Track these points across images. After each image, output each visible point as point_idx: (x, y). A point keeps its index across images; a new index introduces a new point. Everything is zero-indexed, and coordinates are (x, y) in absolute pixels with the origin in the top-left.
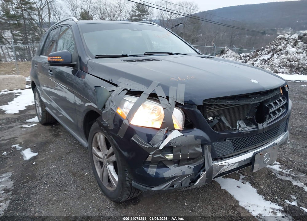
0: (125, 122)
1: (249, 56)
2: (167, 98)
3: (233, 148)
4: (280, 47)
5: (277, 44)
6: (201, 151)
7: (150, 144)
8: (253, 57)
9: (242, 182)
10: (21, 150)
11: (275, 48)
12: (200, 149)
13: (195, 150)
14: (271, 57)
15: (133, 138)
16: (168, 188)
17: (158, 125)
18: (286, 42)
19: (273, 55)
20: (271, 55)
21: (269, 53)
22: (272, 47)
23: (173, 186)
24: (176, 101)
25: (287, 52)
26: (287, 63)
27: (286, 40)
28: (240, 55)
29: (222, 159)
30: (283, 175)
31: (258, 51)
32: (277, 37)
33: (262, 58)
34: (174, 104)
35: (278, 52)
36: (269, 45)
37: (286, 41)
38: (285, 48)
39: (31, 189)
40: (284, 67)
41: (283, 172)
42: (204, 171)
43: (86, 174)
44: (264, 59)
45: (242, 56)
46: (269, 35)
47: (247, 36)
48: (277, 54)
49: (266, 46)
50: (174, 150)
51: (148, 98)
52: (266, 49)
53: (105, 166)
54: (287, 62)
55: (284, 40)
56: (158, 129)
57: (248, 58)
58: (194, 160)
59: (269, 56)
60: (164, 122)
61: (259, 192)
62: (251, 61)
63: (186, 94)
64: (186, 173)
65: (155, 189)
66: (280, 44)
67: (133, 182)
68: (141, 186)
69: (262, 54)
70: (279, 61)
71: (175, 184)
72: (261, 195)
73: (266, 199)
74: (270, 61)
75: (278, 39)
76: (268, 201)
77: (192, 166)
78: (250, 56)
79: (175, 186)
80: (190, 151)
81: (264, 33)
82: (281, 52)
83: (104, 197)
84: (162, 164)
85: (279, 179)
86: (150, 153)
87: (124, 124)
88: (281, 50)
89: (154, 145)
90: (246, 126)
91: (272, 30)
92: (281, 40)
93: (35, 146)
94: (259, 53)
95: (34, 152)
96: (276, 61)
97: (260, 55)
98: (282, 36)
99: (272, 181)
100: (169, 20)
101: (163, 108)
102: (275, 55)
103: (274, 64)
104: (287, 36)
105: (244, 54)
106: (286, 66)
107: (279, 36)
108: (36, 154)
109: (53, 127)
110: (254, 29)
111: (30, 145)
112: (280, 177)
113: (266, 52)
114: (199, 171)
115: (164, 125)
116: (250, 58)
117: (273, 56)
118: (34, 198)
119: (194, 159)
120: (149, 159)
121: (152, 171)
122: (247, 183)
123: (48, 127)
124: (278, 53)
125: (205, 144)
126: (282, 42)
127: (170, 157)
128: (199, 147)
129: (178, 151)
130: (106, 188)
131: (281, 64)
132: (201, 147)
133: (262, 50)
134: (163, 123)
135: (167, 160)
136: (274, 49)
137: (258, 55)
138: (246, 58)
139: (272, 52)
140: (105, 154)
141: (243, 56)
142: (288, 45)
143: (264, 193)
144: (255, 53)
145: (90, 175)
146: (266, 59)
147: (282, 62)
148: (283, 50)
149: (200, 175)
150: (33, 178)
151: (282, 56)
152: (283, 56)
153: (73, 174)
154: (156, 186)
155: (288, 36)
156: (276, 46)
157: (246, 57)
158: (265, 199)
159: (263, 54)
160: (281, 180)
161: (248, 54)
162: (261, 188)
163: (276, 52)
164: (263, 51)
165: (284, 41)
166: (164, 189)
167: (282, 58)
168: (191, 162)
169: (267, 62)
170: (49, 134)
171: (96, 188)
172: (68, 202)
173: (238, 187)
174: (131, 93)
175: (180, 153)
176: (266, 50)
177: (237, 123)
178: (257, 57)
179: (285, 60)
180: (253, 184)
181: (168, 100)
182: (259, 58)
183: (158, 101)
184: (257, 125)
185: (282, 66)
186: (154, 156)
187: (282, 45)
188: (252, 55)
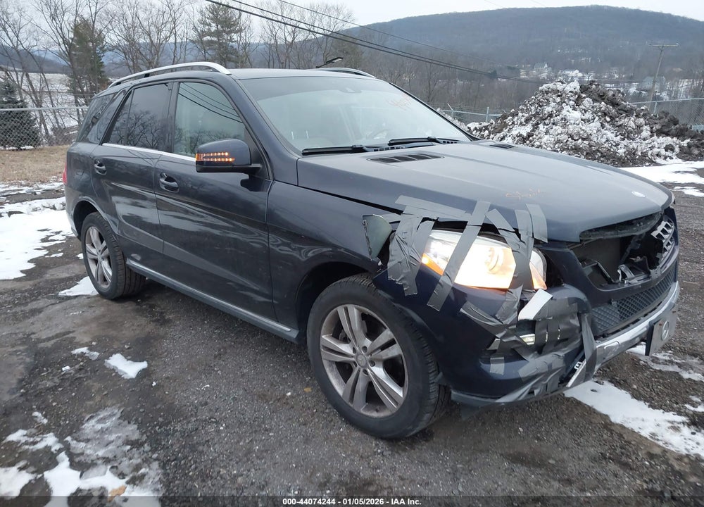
0: (444, 279)
1: (486, 128)
2: (516, 231)
3: (618, 317)
4: (548, 109)
5: (542, 102)
6: (579, 325)
7: (496, 318)
8: (497, 131)
9: (597, 382)
10: (101, 360)
11: (538, 110)
12: (575, 322)
13: (569, 323)
14: (533, 130)
15: (462, 310)
16: (526, 396)
17: (505, 283)
18: (558, 100)
19: (536, 126)
20: (533, 126)
21: (527, 121)
22: (533, 108)
23: (533, 392)
24: (533, 237)
25: (564, 119)
26: (568, 143)
27: (560, 94)
28: (469, 125)
29: (605, 336)
30: (660, 364)
31: (505, 117)
32: (540, 88)
33: (515, 132)
34: (532, 242)
35: (545, 119)
36: (526, 105)
37: (559, 96)
38: (559, 111)
39: (187, 435)
40: (562, 151)
41: (657, 358)
42: (582, 360)
43: (289, 394)
44: (521, 135)
45: (472, 129)
46: (505, 80)
47: (460, 82)
48: (545, 124)
49: (520, 107)
50: (537, 327)
51: (479, 234)
52: (520, 114)
53: (362, 370)
54: (567, 141)
55: (555, 93)
56: (505, 290)
57: (487, 132)
58: (566, 342)
59: (529, 128)
60: (516, 276)
61: (637, 396)
62: (493, 139)
63: (550, 223)
64: (554, 368)
65: (503, 400)
66: (548, 103)
67: (454, 393)
68: (474, 398)
69: (513, 123)
70: (553, 139)
71: (536, 388)
72: (641, 400)
73: (653, 406)
74: (535, 140)
75: (542, 91)
76: (657, 409)
77: (562, 354)
78: (490, 128)
79: (536, 392)
80: (562, 327)
81: (493, 76)
82: (552, 119)
83: (357, 434)
84: (514, 354)
85: (656, 371)
86: (498, 336)
87: (440, 284)
88: (551, 115)
89: (504, 320)
90: (633, 276)
91: (509, 68)
92: (550, 94)
93: (128, 348)
94: (507, 121)
95: (136, 361)
96: (546, 138)
97: (511, 127)
98: (551, 85)
99: (645, 374)
100: (290, 45)
101: (513, 251)
102: (541, 126)
103: (544, 146)
104: (560, 87)
105: (477, 125)
106: (568, 149)
107: (544, 85)
108: (144, 365)
109: (138, 304)
110: (472, 67)
111: (115, 346)
112: (657, 367)
113: (523, 120)
114: (573, 361)
115: (516, 282)
116: (490, 133)
117: (537, 128)
118: (211, 452)
119: (567, 339)
120: (495, 346)
121: (497, 368)
122: (605, 382)
123: (129, 306)
124: (547, 121)
125: (584, 312)
126: (551, 99)
127: (529, 339)
128: (574, 318)
129: (543, 328)
130: (362, 414)
131: (557, 145)
132: (577, 318)
133: (514, 115)
134: (514, 278)
135: (524, 345)
136: (537, 113)
137: (506, 125)
138: (482, 133)
139: (533, 119)
140: (361, 347)
141: (476, 129)
142: (564, 104)
143: (644, 397)
144: (499, 121)
145: (298, 395)
146: (525, 135)
147: (559, 141)
148: (556, 116)
149: (575, 368)
150: (174, 413)
151: (554, 127)
152: (559, 129)
153: (259, 396)
154: (504, 395)
155: (562, 87)
156: (540, 106)
157: (481, 130)
158: (651, 406)
159: (516, 123)
160: (660, 371)
161: (485, 124)
162: (635, 389)
163: (543, 119)
164: (516, 118)
165: (554, 96)
166: (521, 398)
167: (556, 133)
168: (560, 345)
169: (528, 142)
170: (143, 321)
171: (329, 419)
172: (288, 450)
173: (592, 390)
174: (440, 225)
175: (546, 331)
176: (522, 116)
177: (619, 272)
178: (505, 131)
179: (564, 137)
180: (617, 384)
181: (519, 236)
182: (509, 131)
183: (502, 239)
184: (649, 273)
185: (559, 150)
186: (504, 340)
187: (553, 104)
188: (493, 126)
